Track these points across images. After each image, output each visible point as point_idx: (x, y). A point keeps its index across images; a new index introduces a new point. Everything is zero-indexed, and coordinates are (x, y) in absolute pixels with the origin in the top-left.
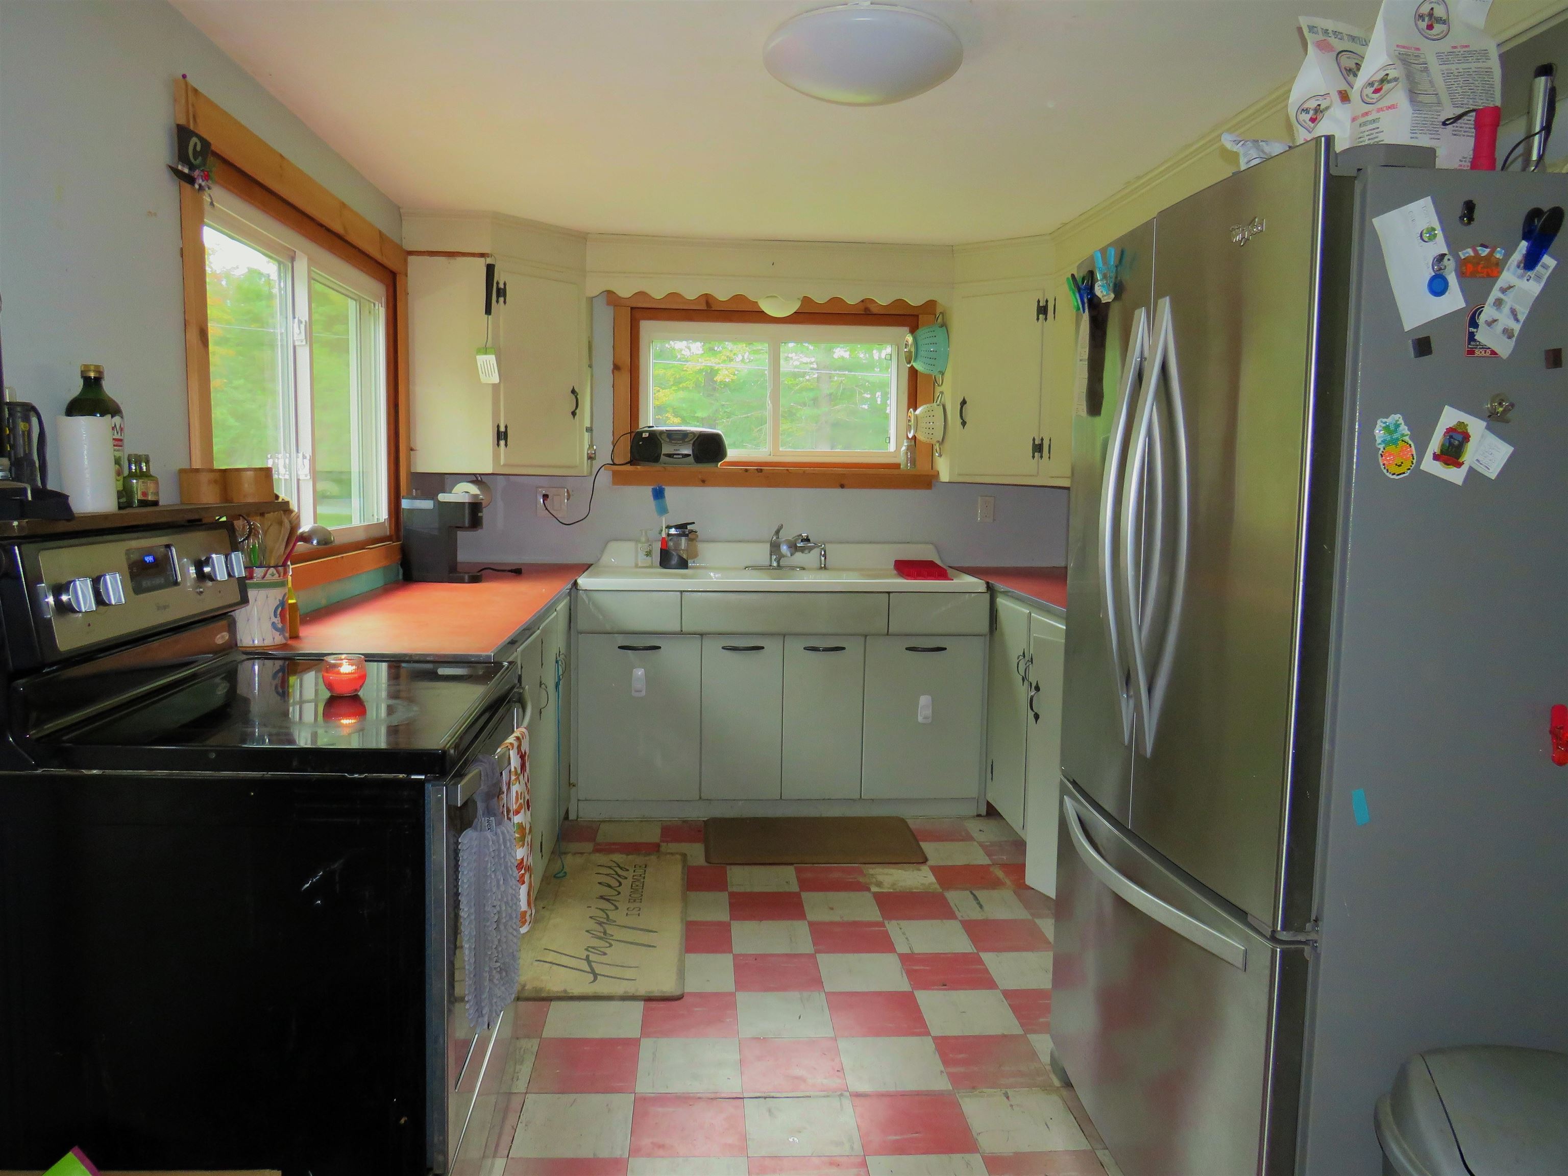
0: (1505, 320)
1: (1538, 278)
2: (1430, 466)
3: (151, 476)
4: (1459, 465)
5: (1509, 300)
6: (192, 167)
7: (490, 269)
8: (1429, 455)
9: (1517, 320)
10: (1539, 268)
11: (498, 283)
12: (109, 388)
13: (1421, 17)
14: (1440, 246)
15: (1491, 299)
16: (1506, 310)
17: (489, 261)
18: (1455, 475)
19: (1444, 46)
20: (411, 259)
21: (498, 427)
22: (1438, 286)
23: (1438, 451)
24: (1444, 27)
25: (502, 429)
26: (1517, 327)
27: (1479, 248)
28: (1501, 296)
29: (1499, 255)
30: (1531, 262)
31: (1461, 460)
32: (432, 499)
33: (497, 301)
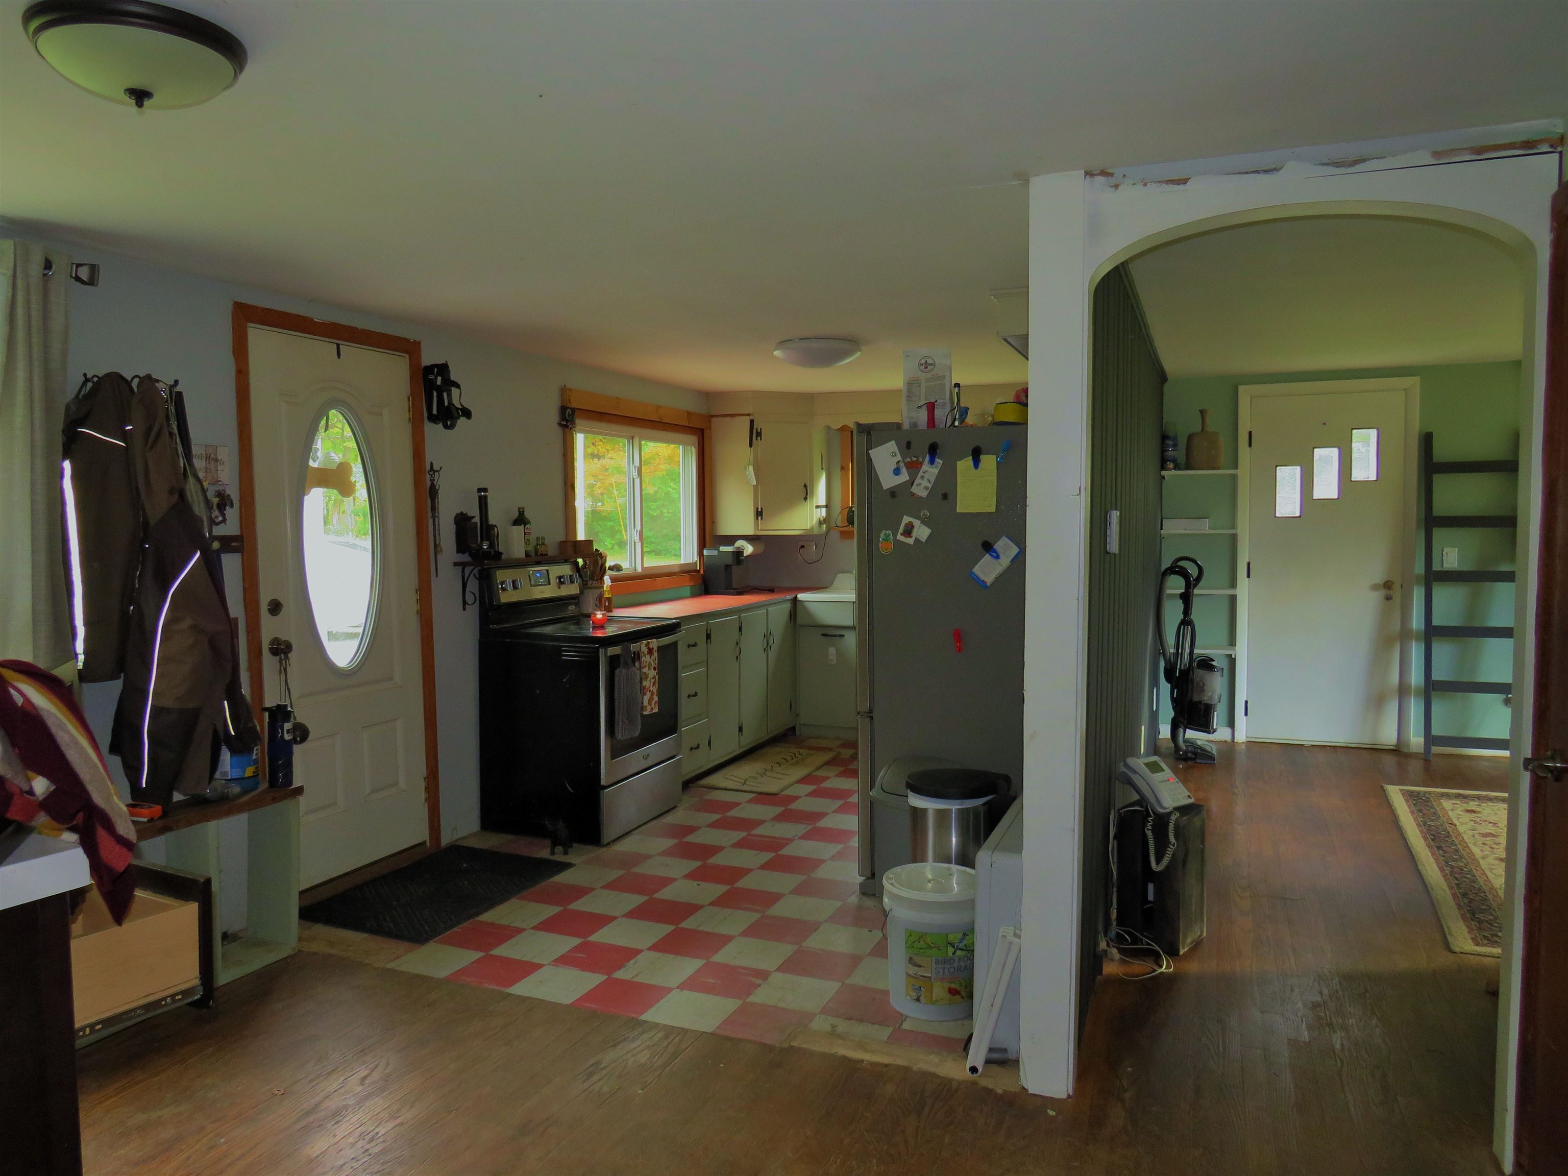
0: (925, 483)
1: (937, 467)
2: (900, 537)
3: (545, 544)
4: (911, 537)
5: (926, 476)
6: (567, 421)
7: (752, 422)
8: (899, 534)
9: (930, 483)
10: (936, 464)
11: (757, 429)
12: (527, 514)
13: (922, 364)
14: (899, 458)
15: (919, 476)
16: (925, 479)
17: (752, 418)
18: (910, 541)
19: (929, 375)
20: (713, 419)
21: (757, 509)
22: (897, 472)
23: (902, 532)
24: (932, 367)
25: (760, 510)
26: (930, 486)
27: (913, 458)
28: (923, 474)
29: (920, 459)
30: (932, 462)
31: (911, 535)
32: (717, 550)
33: (757, 439)
